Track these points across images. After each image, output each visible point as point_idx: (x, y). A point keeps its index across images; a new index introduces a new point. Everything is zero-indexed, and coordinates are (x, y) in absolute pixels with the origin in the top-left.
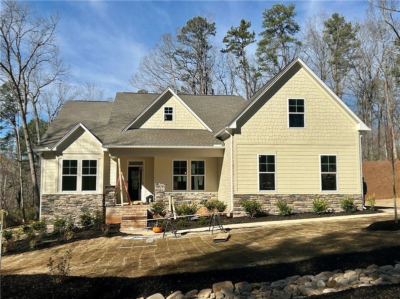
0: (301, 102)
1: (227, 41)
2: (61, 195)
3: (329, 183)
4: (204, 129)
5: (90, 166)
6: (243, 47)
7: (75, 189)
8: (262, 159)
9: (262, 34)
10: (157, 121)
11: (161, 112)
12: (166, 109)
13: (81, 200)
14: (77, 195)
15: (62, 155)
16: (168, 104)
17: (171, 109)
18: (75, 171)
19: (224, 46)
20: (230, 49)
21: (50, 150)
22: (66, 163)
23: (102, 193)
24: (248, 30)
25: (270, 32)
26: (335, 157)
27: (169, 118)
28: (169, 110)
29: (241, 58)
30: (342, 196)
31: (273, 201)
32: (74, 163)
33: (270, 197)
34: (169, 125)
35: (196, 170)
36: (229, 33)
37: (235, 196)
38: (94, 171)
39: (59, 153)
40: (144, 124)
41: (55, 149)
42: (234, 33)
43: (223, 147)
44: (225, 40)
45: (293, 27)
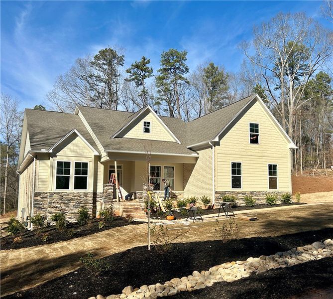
0: (257, 126)
1: (130, 72)
2: (55, 193)
3: (273, 184)
4: (174, 141)
5: (82, 168)
6: (143, 79)
7: (67, 187)
8: (234, 165)
9: (160, 71)
10: (137, 132)
11: (141, 125)
12: (145, 123)
13: (73, 198)
14: (70, 193)
15: (56, 156)
16: (146, 119)
17: (149, 123)
18: (68, 172)
19: (127, 76)
20: (133, 79)
21: (47, 151)
22: (60, 164)
23: (92, 192)
24: (148, 66)
25: (165, 70)
26: (276, 165)
27: (147, 130)
28: (147, 124)
29: (142, 87)
30: (280, 193)
31: (241, 196)
32: (68, 164)
33: (238, 193)
34: (147, 136)
35: (167, 174)
36: (133, 66)
37: (216, 192)
38: (85, 173)
39: (54, 155)
40: (127, 134)
41: (51, 151)
42: (137, 67)
43: (198, 156)
44: (128, 71)
45: (183, 69)
